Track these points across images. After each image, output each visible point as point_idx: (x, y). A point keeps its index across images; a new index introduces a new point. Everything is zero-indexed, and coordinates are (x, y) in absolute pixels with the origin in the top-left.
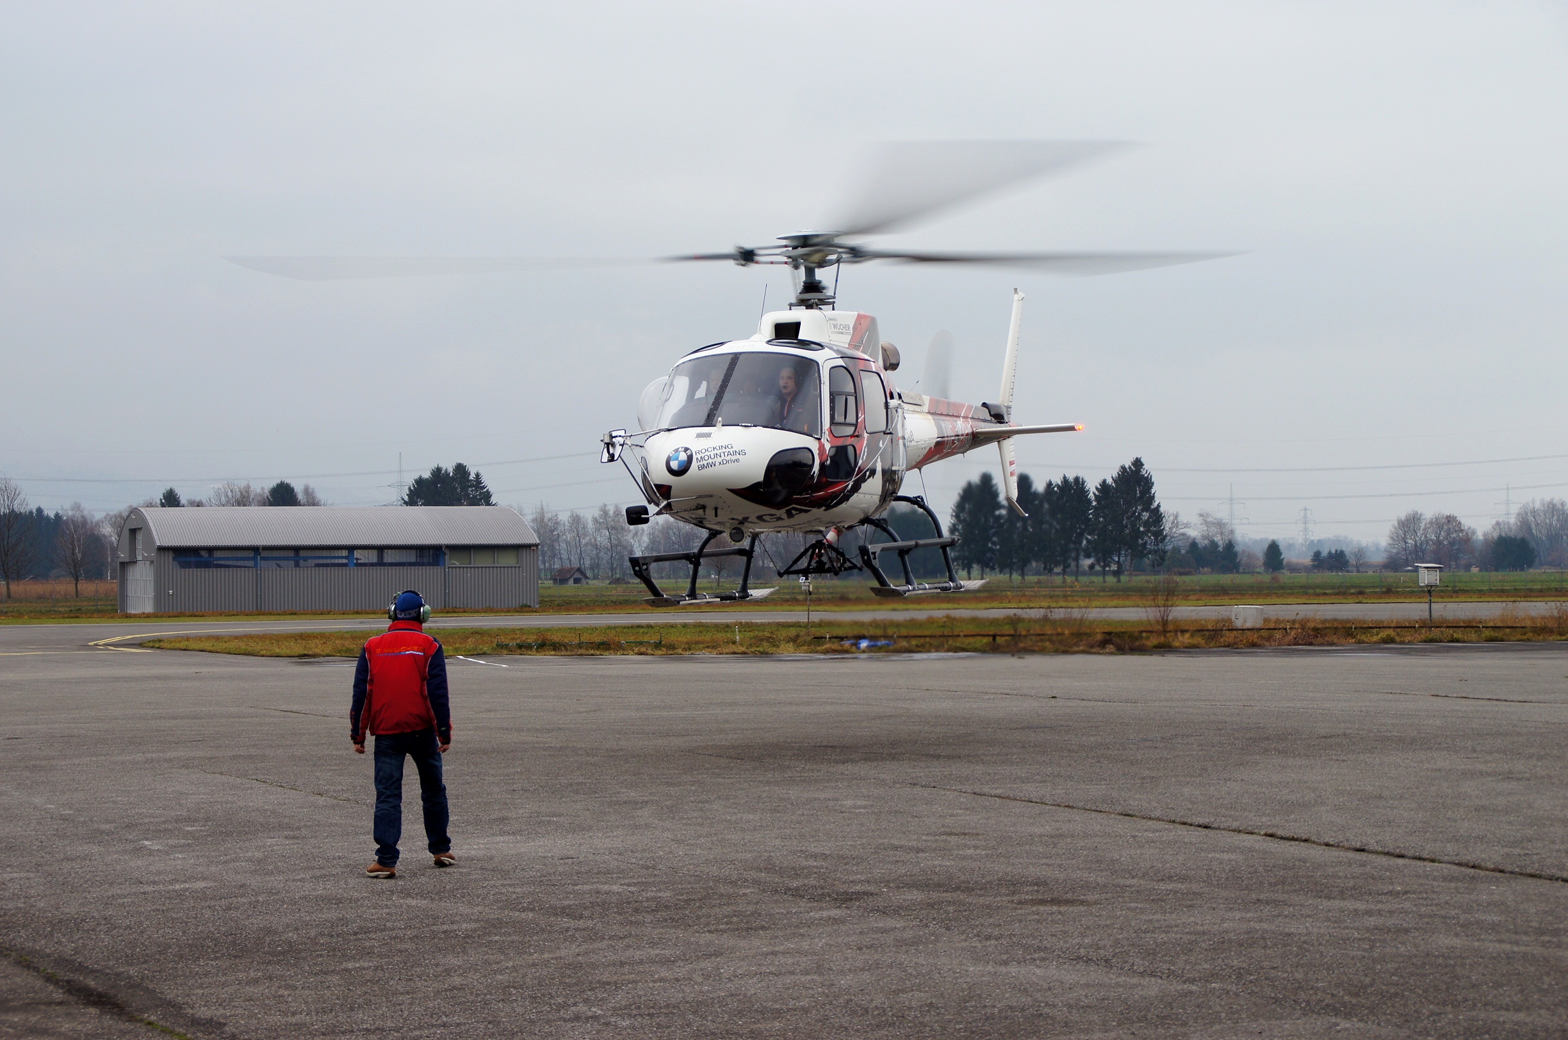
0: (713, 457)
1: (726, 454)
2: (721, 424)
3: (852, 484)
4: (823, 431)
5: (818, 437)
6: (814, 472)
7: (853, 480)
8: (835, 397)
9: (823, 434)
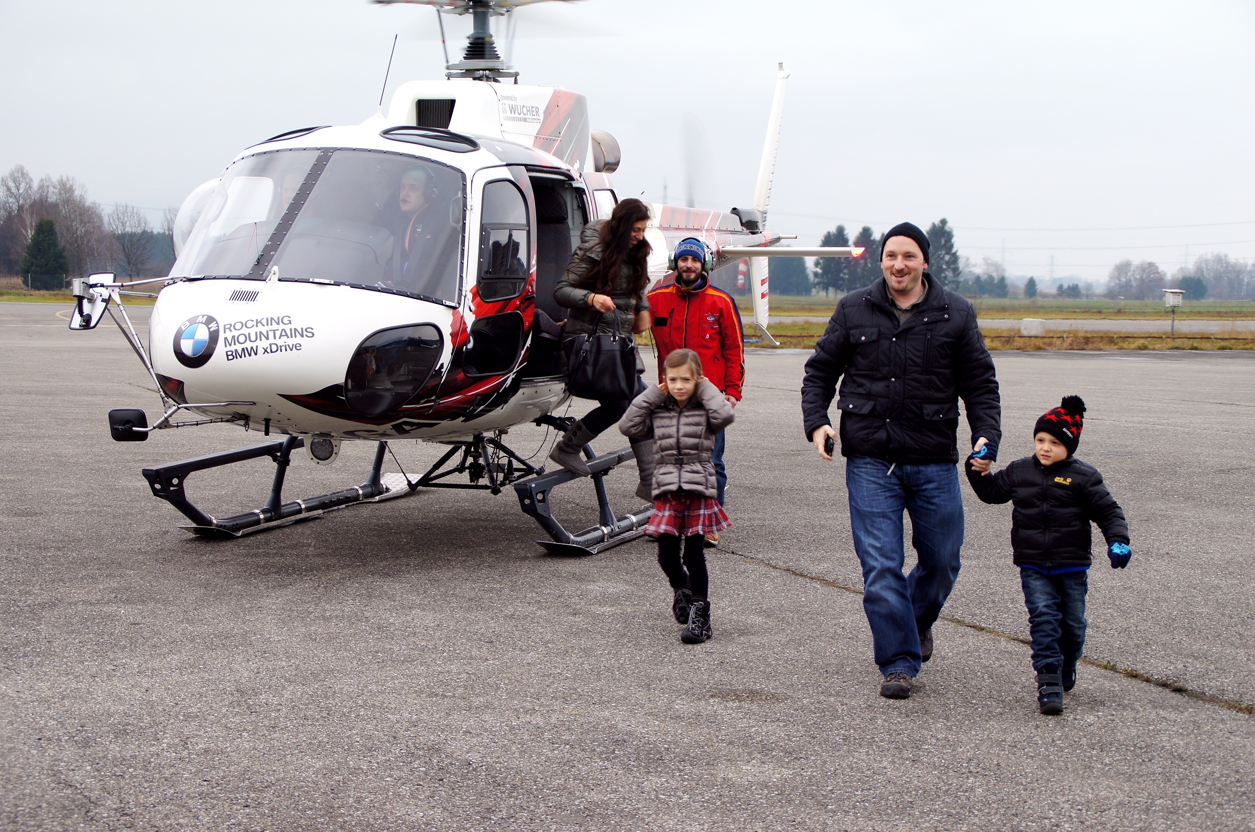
0: (253, 338)
1: (278, 334)
2: (276, 277)
3: (514, 376)
4: (464, 293)
5: (453, 305)
6: (442, 365)
7: (515, 371)
8: (489, 233)
9: (463, 298)
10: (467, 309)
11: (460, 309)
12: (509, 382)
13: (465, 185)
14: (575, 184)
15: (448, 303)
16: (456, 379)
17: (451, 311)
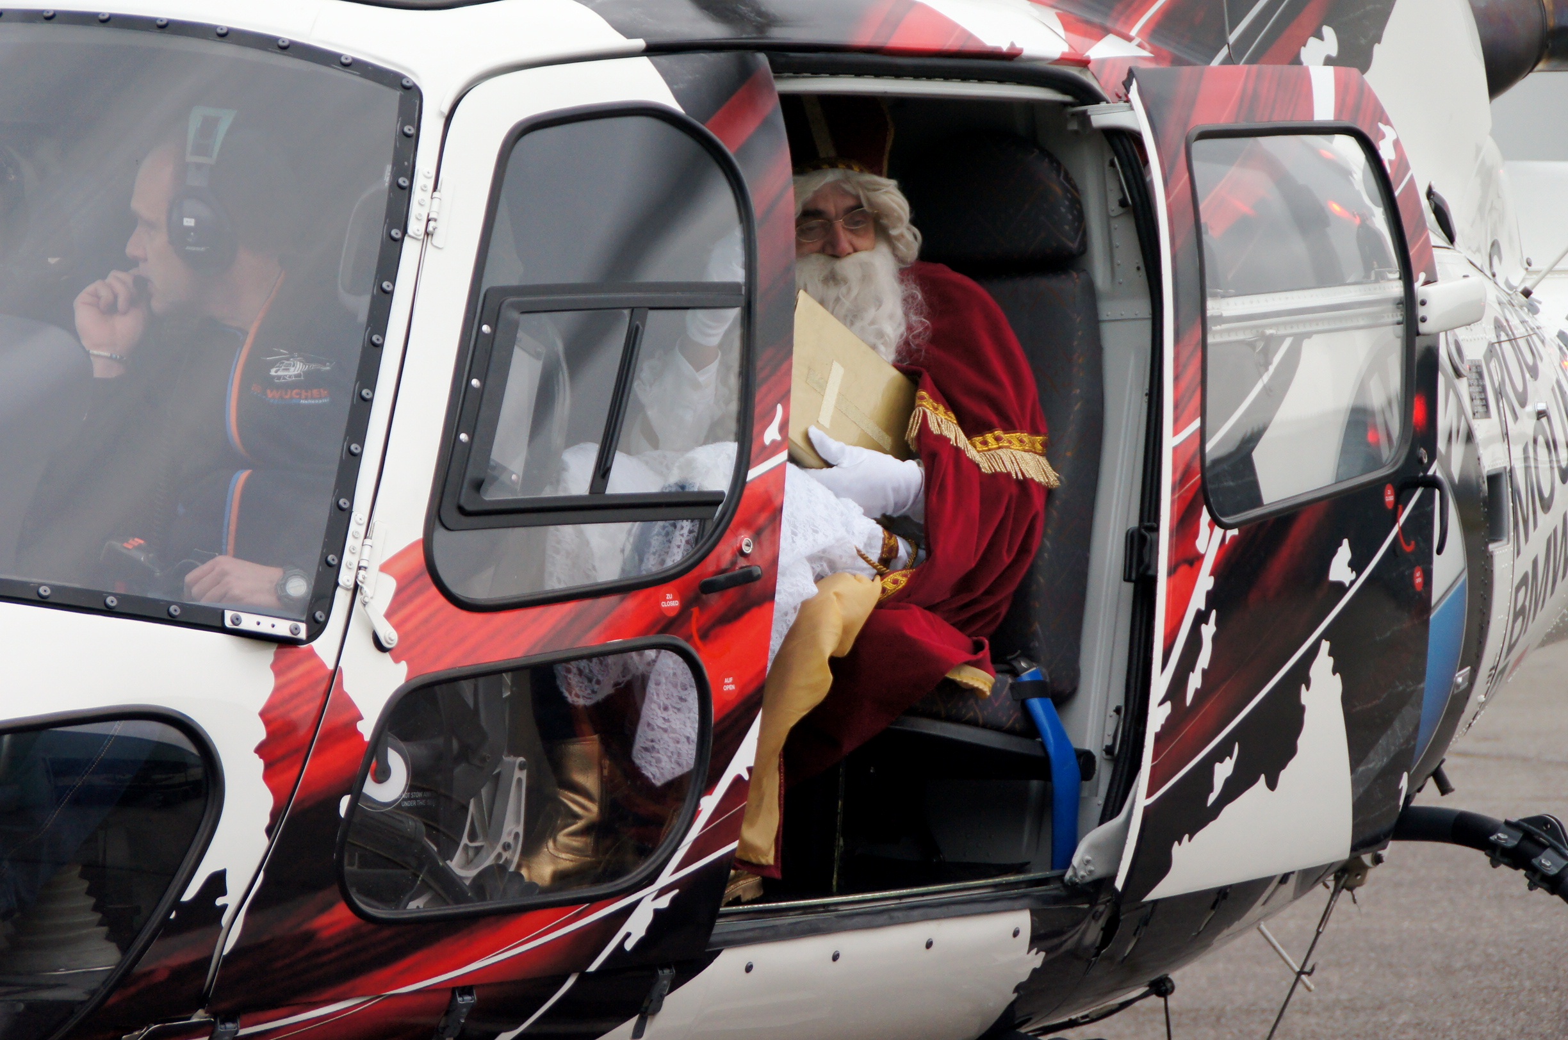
3: (664, 902)
4: (346, 577)
5: (282, 628)
6: (217, 883)
7: (665, 879)
8: (514, 326)
9: (341, 599)
10: (358, 640)
11: (324, 647)
12: (637, 926)
13: (409, 141)
14: (1103, 116)
15: (249, 622)
16: (308, 937)
17: (267, 655)
